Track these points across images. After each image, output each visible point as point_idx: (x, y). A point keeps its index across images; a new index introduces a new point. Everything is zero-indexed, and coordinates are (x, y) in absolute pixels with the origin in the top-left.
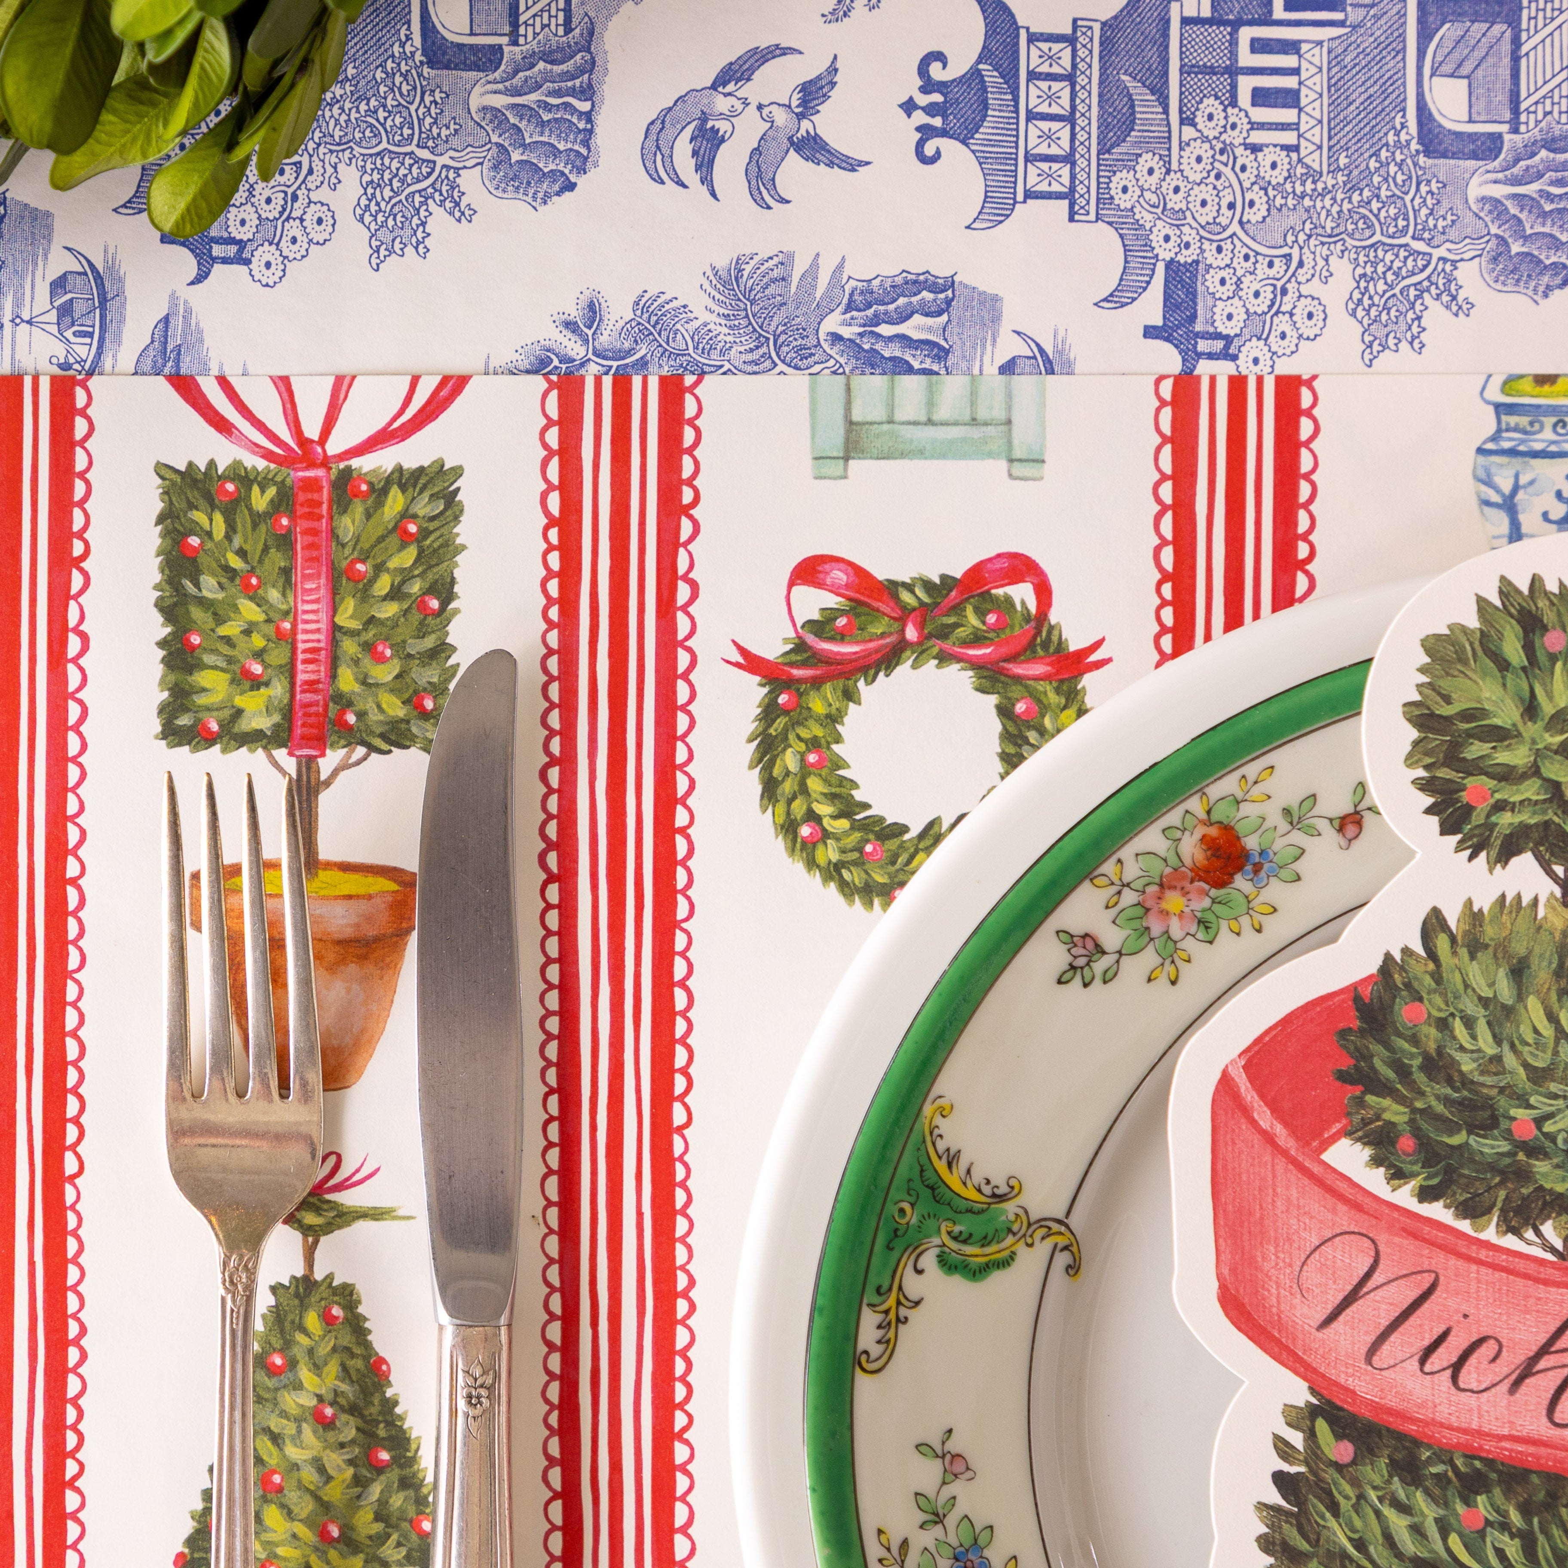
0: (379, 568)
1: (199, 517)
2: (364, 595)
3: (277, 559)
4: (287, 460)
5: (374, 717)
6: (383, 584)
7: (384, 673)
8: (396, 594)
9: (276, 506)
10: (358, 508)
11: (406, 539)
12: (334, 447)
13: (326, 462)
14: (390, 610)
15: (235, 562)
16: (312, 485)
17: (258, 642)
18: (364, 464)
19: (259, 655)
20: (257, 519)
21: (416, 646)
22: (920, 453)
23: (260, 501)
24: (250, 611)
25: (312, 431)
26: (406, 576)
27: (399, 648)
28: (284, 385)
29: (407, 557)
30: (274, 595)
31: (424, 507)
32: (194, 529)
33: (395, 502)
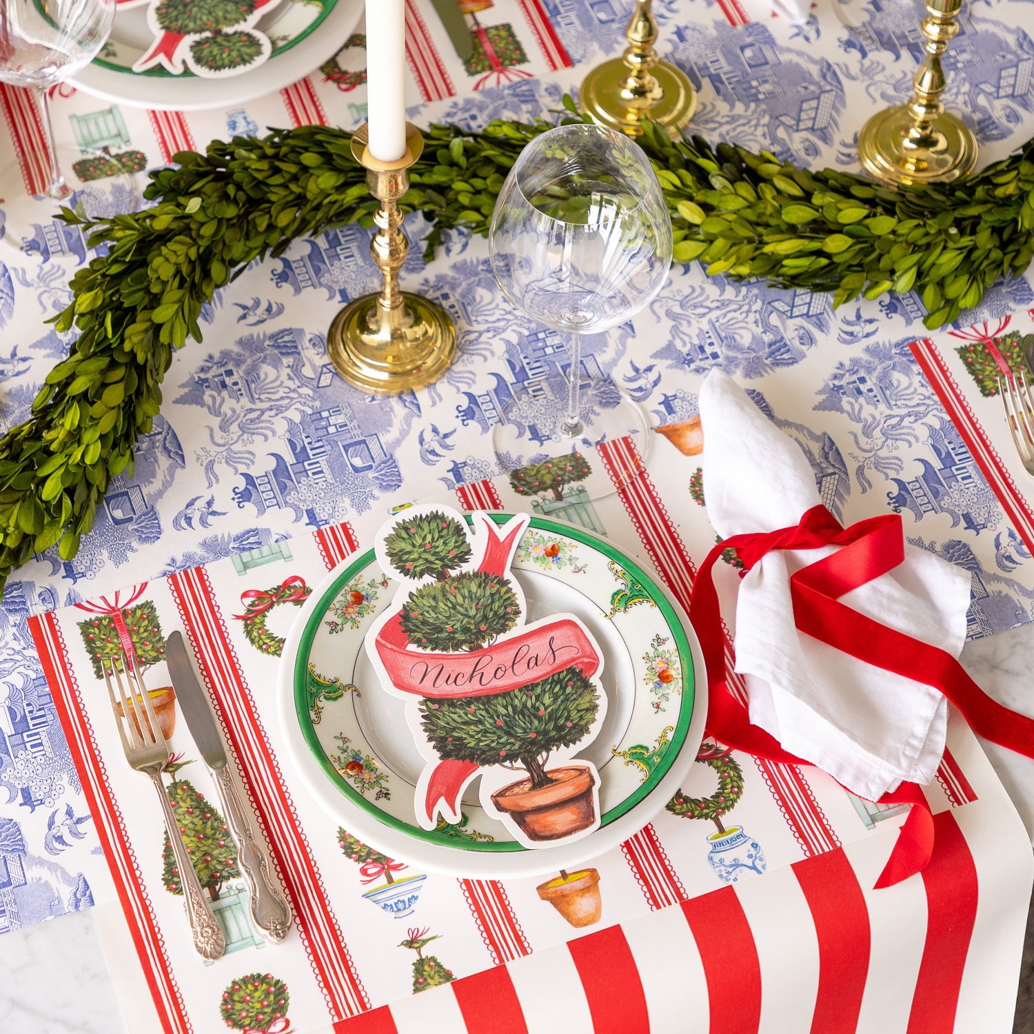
0: (139, 627)
1: (91, 630)
2: (137, 633)
3: (114, 633)
4: (109, 612)
5: (149, 657)
6: (142, 630)
7: (149, 648)
8: (145, 631)
9: (109, 623)
10: (130, 617)
11: (144, 619)
12: (120, 606)
13: (119, 610)
14: (146, 634)
15: (103, 637)
16: (118, 615)
17: (115, 651)
18: (128, 607)
19: (116, 654)
20: (106, 627)
21: (154, 640)
22: (263, 564)
23: (105, 623)
24: (110, 646)
25: (113, 604)
26: (147, 626)
27: (150, 642)
28: (103, 598)
29: (146, 622)
30: (115, 640)
31: (146, 611)
32: (91, 633)
33: (139, 613)
